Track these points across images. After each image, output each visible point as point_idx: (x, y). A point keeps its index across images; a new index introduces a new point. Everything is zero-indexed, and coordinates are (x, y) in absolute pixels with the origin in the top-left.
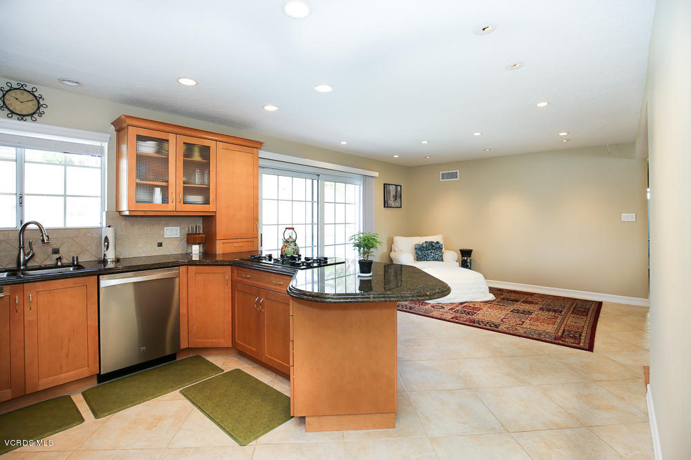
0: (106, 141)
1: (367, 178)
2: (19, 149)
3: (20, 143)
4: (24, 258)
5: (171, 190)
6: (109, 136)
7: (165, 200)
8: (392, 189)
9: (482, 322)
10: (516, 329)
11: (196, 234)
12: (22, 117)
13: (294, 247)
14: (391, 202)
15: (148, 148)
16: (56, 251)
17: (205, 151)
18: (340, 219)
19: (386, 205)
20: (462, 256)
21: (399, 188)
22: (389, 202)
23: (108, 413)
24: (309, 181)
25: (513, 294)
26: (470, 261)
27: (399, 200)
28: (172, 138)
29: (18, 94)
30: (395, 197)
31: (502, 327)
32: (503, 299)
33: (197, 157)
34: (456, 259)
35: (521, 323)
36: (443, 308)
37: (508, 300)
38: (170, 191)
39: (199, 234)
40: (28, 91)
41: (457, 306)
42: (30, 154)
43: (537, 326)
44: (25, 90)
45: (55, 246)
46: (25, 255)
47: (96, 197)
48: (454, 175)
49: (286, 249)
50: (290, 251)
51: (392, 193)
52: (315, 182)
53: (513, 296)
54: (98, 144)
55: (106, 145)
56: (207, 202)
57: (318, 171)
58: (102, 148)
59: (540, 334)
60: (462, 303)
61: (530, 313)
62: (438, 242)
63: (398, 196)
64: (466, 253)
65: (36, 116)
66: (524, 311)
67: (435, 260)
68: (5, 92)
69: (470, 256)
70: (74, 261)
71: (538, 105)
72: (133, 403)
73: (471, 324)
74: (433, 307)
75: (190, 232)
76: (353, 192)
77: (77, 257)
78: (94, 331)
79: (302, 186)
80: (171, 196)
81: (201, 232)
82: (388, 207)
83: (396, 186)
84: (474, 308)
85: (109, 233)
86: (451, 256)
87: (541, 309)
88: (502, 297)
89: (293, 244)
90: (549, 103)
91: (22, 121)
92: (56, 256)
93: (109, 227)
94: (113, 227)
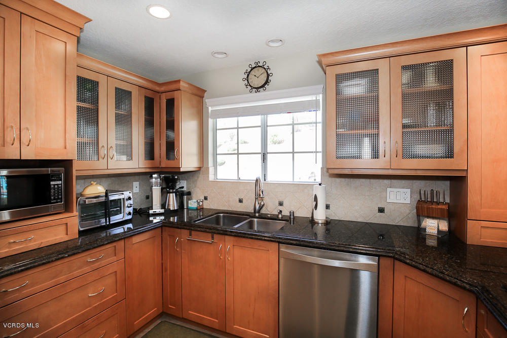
0: (321, 94)
2: (263, 116)
3: (265, 111)
5: (383, 138)
7: (375, 155)
11: (432, 202)
12: (258, 89)
15: (355, 89)
16: (281, 203)
17: (445, 70)
29: (255, 71)
33: (431, 82)
38: (381, 141)
39: (438, 203)
40: (261, 67)
42: (272, 119)
44: (259, 67)
45: (281, 200)
46: (259, 204)
54: (314, 98)
55: (320, 97)
56: (450, 154)
58: (317, 101)
65: (266, 85)
68: (248, 73)
70: (291, 215)
75: (423, 199)
77: (293, 213)
80: (383, 148)
85: (319, 191)
91: (258, 93)
92: (281, 208)
93: (320, 184)
94: (322, 185)
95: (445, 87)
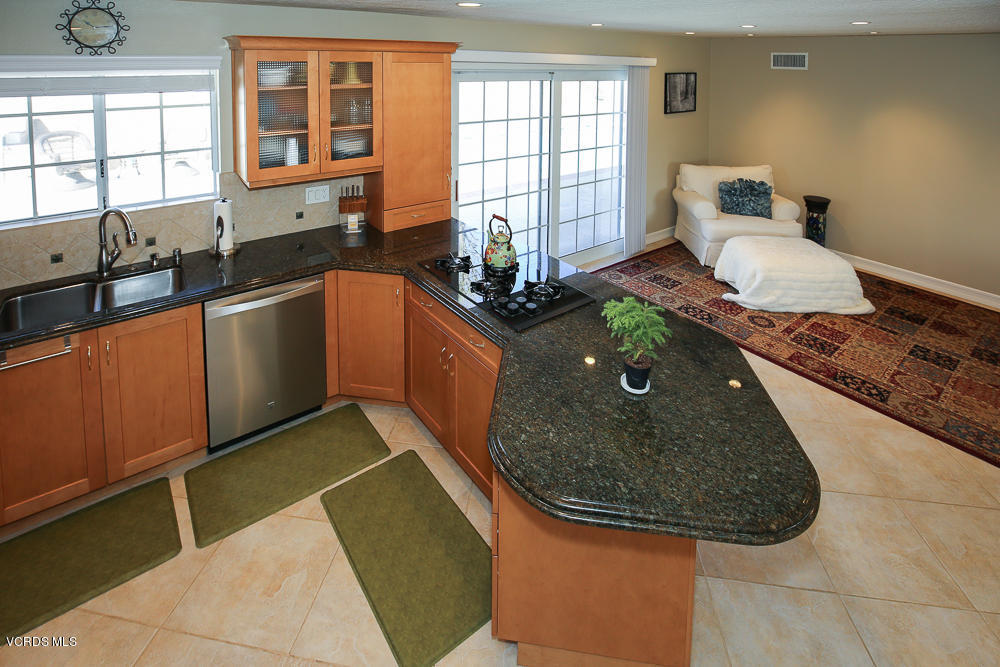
0: (216, 68)
1: (636, 69)
2: (97, 96)
3: (99, 88)
4: (107, 259)
5: (313, 141)
6: (221, 58)
7: (304, 158)
8: (680, 80)
9: (852, 378)
10: (926, 413)
11: (352, 197)
12: (95, 50)
13: (507, 253)
14: (678, 103)
15: (276, 78)
16: (151, 242)
17: (365, 70)
18: (588, 141)
19: (668, 109)
20: (809, 210)
21: (692, 77)
22: (674, 103)
23: (215, 537)
24: (536, 84)
25: (911, 299)
26: (825, 219)
27: (691, 97)
28: (312, 59)
29: (89, 15)
30: (685, 94)
31: (894, 401)
32: (891, 311)
33: (353, 81)
34: (797, 216)
35: (935, 392)
36: (771, 325)
37: (902, 315)
38: (311, 143)
39: (358, 198)
40: (103, 10)
41: (799, 324)
42: (111, 100)
43: (972, 408)
44: (99, 8)
45: (150, 235)
46: (107, 254)
47: (207, 149)
48: (798, 61)
49: (493, 256)
50: (499, 261)
51: (680, 88)
52: (546, 84)
53: (912, 306)
54: (206, 72)
56: (369, 152)
57: (552, 68)
58: (210, 78)
59: (979, 438)
60: (807, 316)
61: (952, 364)
62: (762, 183)
63: (690, 92)
64: (816, 205)
65: (114, 45)
66: (939, 356)
67: (757, 215)
68: (70, 17)
69: (825, 211)
70: (175, 257)
72: (252, 518)
73: (830, 381)
74: (752, 319)
75: (345, 195)
76: (612, 93)
77: (180, 251)
78: (200, 386)
79: (524, 95)
80: (313, 151)
81: (361, 194)
82: (671, 113)
83: (687, 74)
84: (834, 334)
85: (223, 210)
86: (787, 210)
87: (976, 353)
88: (889, 304)
89: (506, 246)
91: (96, 57)
92: (151, 250)
93: (224, 201)
94: (229, 201)
95: (365, 86)
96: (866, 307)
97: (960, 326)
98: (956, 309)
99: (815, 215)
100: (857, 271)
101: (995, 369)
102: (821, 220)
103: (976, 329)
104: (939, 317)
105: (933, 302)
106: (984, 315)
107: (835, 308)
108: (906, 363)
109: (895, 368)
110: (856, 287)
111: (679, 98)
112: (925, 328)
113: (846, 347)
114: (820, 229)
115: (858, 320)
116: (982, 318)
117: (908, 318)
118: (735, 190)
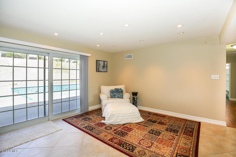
1: (83, 56)
8: (102, 64)
10: (145, 154)
19: (98, 70)
20: (133, 96)
21: (106, 63)
26: (137, 98)
27: (106, 68)
30: (104, 67)
31: (136, 151)
32: (149, 120)
34: (129, 97)
35: (151, 145)
36: (111, 129)
43: (160, 148)
48: (131, 56)
53: (154, 118)
61: (159, 134)
62: (121, 89)
64: (135, 94)
67: (119, 98)
69: (137, 96)
71: (178, 26)
74: (106, 128)
83: (104, 61)
84: (129, 129)
86: (127, 96)
87: (167, 130)
88: (149, 118)
90: (183, 26)
96: (141, 120)
97: (165, 122)
98: (165, 118)
99: (134, 97)
100: (139, 110)
101: (170, 134)
102: (136, 98)
103: (169, 122)
104: (160, 120)
105: (160, 116)
106: (172, 118)
107: (132, 121)
108: (146, 136)
109: (142, 138)
110: (138, 114)
111: (101, 68)
112: (156, 124)
113: (130, 133)
114: (135, 100)
115: (138, 124)
116: (171, 119)
117: (152, 122)
118: (113, 91)
